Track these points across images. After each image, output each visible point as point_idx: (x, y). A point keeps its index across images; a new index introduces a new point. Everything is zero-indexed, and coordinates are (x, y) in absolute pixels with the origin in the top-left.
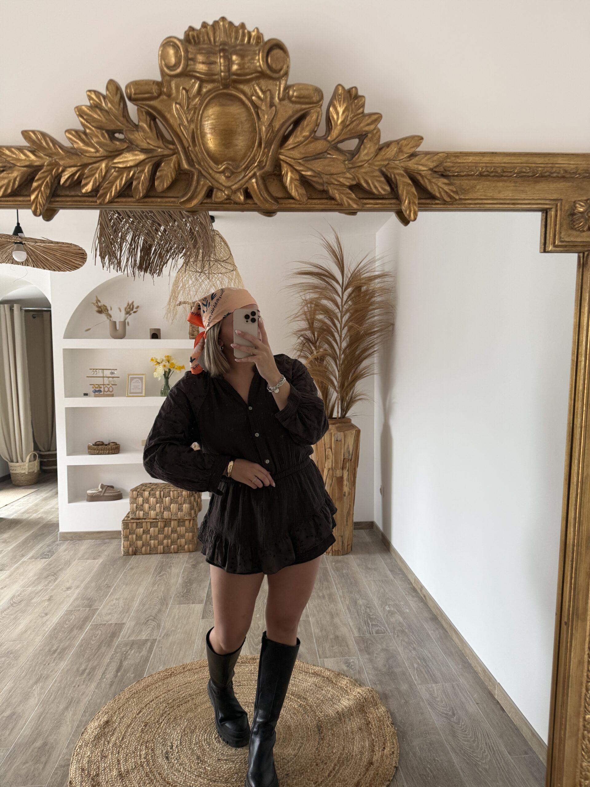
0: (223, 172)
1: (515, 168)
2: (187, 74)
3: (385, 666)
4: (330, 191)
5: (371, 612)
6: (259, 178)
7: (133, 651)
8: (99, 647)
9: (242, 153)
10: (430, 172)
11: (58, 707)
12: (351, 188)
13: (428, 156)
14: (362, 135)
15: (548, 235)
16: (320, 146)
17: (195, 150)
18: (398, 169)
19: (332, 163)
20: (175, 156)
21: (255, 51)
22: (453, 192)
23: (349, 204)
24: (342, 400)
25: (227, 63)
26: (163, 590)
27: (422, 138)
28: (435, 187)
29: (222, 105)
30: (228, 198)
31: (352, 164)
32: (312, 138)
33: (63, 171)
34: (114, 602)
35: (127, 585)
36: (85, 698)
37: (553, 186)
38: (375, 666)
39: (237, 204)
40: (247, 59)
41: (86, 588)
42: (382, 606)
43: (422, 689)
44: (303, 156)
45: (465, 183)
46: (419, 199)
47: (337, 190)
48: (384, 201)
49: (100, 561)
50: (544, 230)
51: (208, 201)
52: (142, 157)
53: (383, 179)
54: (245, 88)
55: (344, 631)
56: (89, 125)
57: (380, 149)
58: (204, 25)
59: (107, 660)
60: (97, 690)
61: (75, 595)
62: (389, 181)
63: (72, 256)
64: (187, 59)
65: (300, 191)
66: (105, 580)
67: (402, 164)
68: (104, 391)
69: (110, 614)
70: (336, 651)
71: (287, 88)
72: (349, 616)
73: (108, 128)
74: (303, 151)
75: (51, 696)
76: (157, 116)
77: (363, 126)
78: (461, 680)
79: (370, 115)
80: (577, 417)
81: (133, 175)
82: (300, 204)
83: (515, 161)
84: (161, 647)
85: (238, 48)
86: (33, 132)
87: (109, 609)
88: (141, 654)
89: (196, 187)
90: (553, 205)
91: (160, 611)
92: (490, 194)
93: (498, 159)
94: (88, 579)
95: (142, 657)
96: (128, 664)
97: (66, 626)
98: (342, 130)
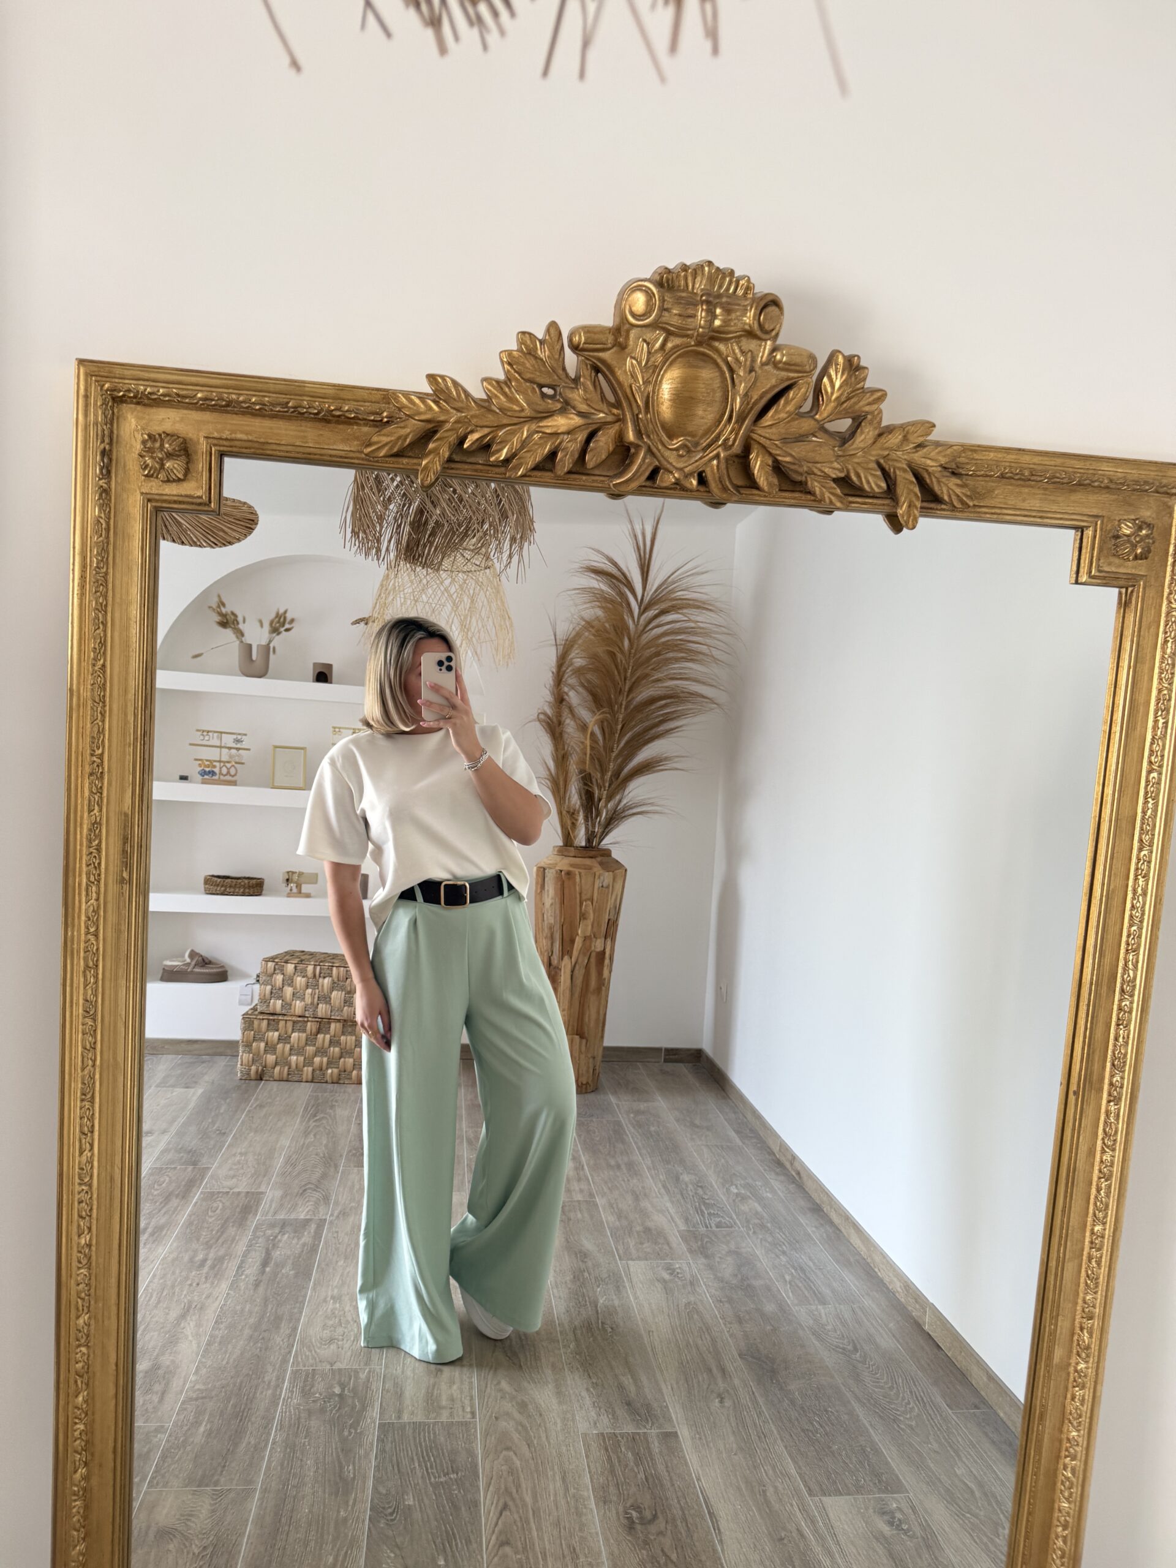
0: (677, 449)
1: (1048, 471)
2: (654, 326)
3: (736, 1275)
4: (809, 483)
5: (705, 1193)
6: (723, 461)
7: (286, 1236)
8: (223, 1228)
9: (705, 427)
10: (939, 469)
11: (168, 1314)
12: (836, 480)
13: (940, 449)
14: (859, 416)
15: (1082, 561)
16: (807, 425)
17: (647, 420)
18: (900, 461)
19: (818, 448)
20: (618, 424)
21: (746, 306)
22: (967, 496)
23: (831, 502)
25: (709, 318)
26: (325, 1142)
27: (934, 426)
28: (945, 490)
29: (691, 366)
30: (677, 483)
31: (844, 451)
32: (796, 414)
33: (472, 432)
34: (238, 1158)
35: (256, 1131)
36: (213, 1302)
37: (1093, 498)
38: (719, 1275)
39: (683, 490)
40: (733, 316)
41: (180, 1134)
42: (724, 1186)
43: (801, 1313)
44: (784, 436)
45: (981, 484)
46: (922, 501)
47: (819, 482)
48: (875, 501)
49: (200, 1091)
50: (1076, 554)
51: (648, 483)
52: (577, 420)
53: (879, 473)
54: (722, 347)
55: (659, 1220)
56: (517, 375)
57: (880, 435)
58: (685, 268)
59: (241, 1248)
60: (231, 1292)
61: (162, 1146)
62: (886, 474)
63: (230, 522)
64: (663, 309)
65: (771, 479)
66: (213, 1123)
67: (906, 457)
68: (221, 773)
69: (233, 1177)
70: (648, 1250)
71: (774, 349)
72: (666, 1198)
73: (542, 381)
74: (783, 431)
75: (151, 1297)
76: (607, 373)
77: (863, 405)
78: (867, 1302)
79: (874, 391)
80: (1106, 808)
81: (560, 443)
82: (765, 496)
83: (1047, 463)
84: (337, 1232)
85: (724, 300)
86: (442, 377)
87: (231, 1169)
88: (303, 1240)
89: (640, 466)
90: (1091, 522)
91: (324, 1176)
92: (1012, 501)
93: (1026, 458)
94: (181, 1120)
95: (304, 1245)
96: (280, 1255)
97: (156, 1193)
98: (836, 408)
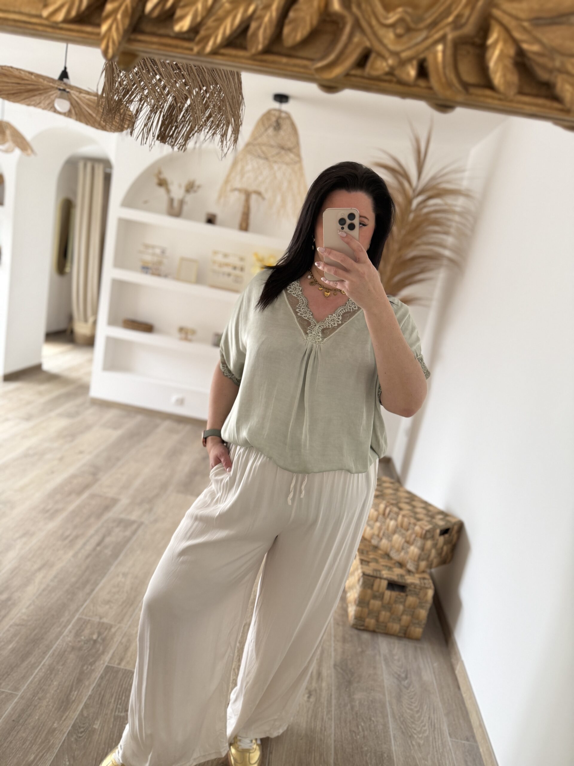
7: (119, 529)
8: (89, 518)
11: (33, 566)
26: (168, 474)
34: (118, 476)
35: (136, 461)
36: (60, 564)
41: (97, 456)
49: (119, 433)
60: (72, 559)
61: (84, 461)
66: (117, 452)
68: (152, 269)
69: (110, 487)
75: (30, 554)
84: (146, 532)
87: (111, 482)
88: (126, 533)
91: (157, 495)
94: (102, 448)
95: (125, 536)
96: (109, 541)
97: (66, 489)
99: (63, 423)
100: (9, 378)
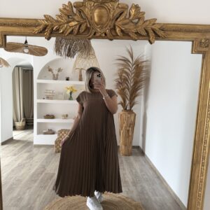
0: (99, 28)
1: (184, 28)
4: (129, 34)
6: (109, 30)
8: (47, 180)
9: (105, 22)
10: (159, 29)
12: (135, 33)
13: (158, 25)
14: (139, 18)
15: (193, 48)
16: (127, 21)
17: (92, 22)
18: (149, 28)
19: (130, 26)
20: (85, 23)
22: (166, 35)
23: (135, 38)
24: (130, 103)
27: (156, 19)
28: (160, 34)
29: (100, 9)
30: (100, 35)
31: (136, 26)
32: (125, 18)
33: (54, 27)
39: (102, 37)
41: (42, 162)
45: (169, 33)
46: (155, 37)
48: (145, 37)
49: (47, 154)
51: (94, 36)
52: (76, 23)
53: (145, 31)
54: (107, 4)
56: (62, 14)
57: (144, 22)
60: (47, 193)
61: (39, 164)
65: (121, 34)
66: (49, 160)
68: (50, 98)
71: (118, 4)
73: (68, 15)
74: (122, 22)
76: (81, 12)
78: (166, 196)
79: (142, 12)
81: (74, 28)
82: (120, 37)
86: (47, 15)
89: (91, 32)
90: (195, 39)
92: (177, 36)
97: (36, 173)
98: (134, 16)
99: (27, 154)
100: (3, 144)
